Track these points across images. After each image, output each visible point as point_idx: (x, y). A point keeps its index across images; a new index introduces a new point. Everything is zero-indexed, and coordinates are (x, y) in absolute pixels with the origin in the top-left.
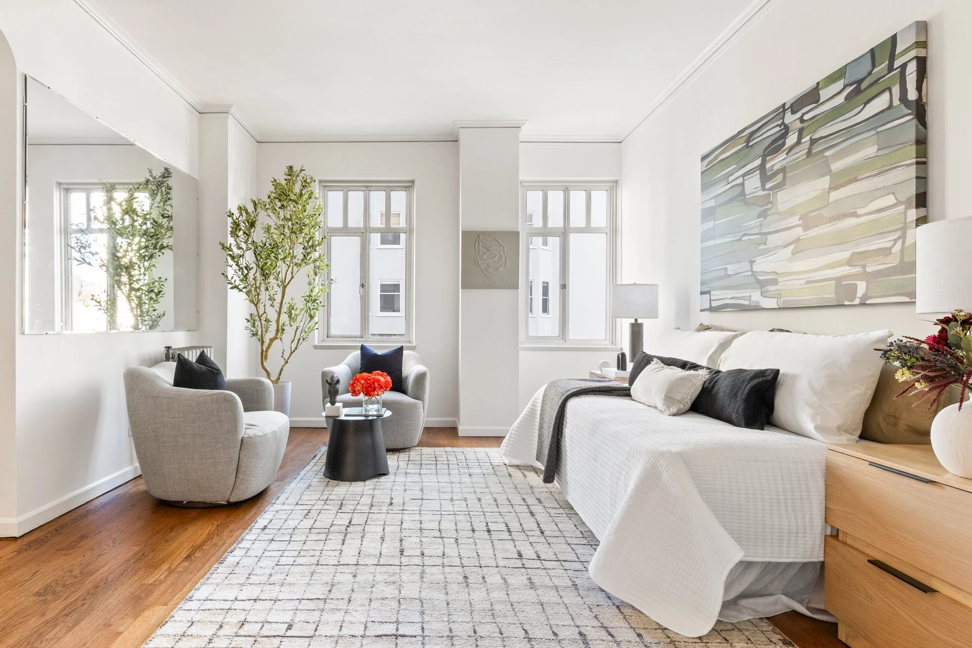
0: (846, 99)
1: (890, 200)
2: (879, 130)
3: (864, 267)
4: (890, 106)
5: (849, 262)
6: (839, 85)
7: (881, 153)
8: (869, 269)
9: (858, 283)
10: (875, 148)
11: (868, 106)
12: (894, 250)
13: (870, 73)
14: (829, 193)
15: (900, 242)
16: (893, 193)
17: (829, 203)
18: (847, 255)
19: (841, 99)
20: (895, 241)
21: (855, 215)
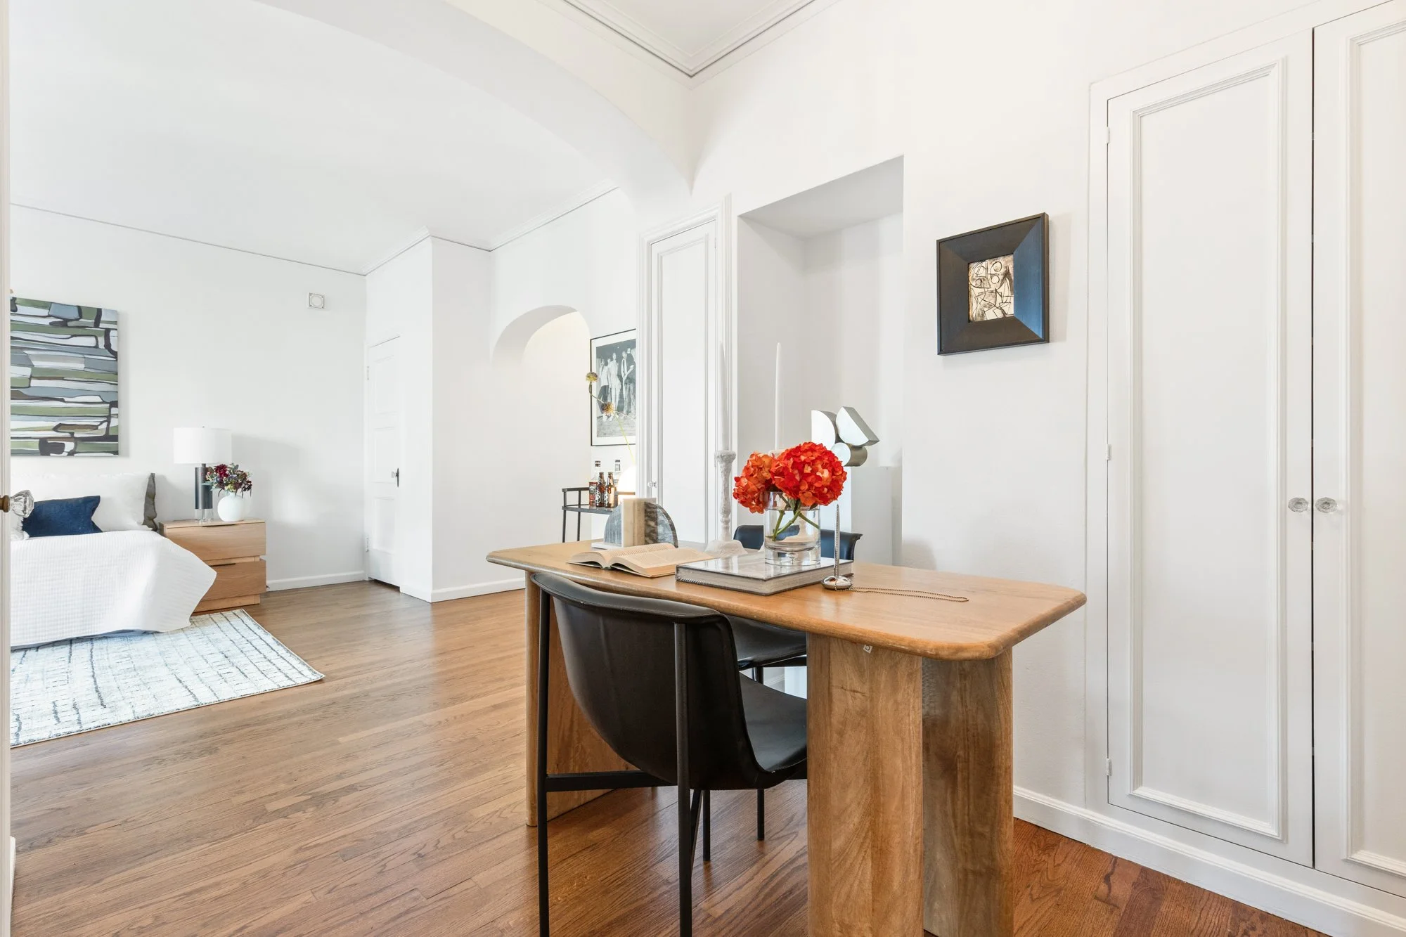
0: (51, 324)
1: (98, 399)
2: (86, 356)
3: (72, 434)
4: (97, 347)
5: (55, 429)
6: (45, 312)
7: (86, 370)
8: (76, 435)
9: (66, 443)
10: (83, 366)
11: (74, 338)
12: (99, 427)
13: (77, 320)
14: (30, 379)
15: (106, 423)
16: (100, 396)
17: (29, 386)
18: (55, 424)
19: (47, 322)
20: (102, 423)
21: (62, 400)
